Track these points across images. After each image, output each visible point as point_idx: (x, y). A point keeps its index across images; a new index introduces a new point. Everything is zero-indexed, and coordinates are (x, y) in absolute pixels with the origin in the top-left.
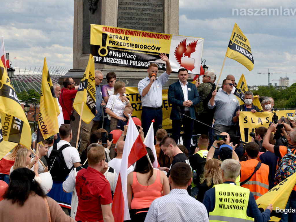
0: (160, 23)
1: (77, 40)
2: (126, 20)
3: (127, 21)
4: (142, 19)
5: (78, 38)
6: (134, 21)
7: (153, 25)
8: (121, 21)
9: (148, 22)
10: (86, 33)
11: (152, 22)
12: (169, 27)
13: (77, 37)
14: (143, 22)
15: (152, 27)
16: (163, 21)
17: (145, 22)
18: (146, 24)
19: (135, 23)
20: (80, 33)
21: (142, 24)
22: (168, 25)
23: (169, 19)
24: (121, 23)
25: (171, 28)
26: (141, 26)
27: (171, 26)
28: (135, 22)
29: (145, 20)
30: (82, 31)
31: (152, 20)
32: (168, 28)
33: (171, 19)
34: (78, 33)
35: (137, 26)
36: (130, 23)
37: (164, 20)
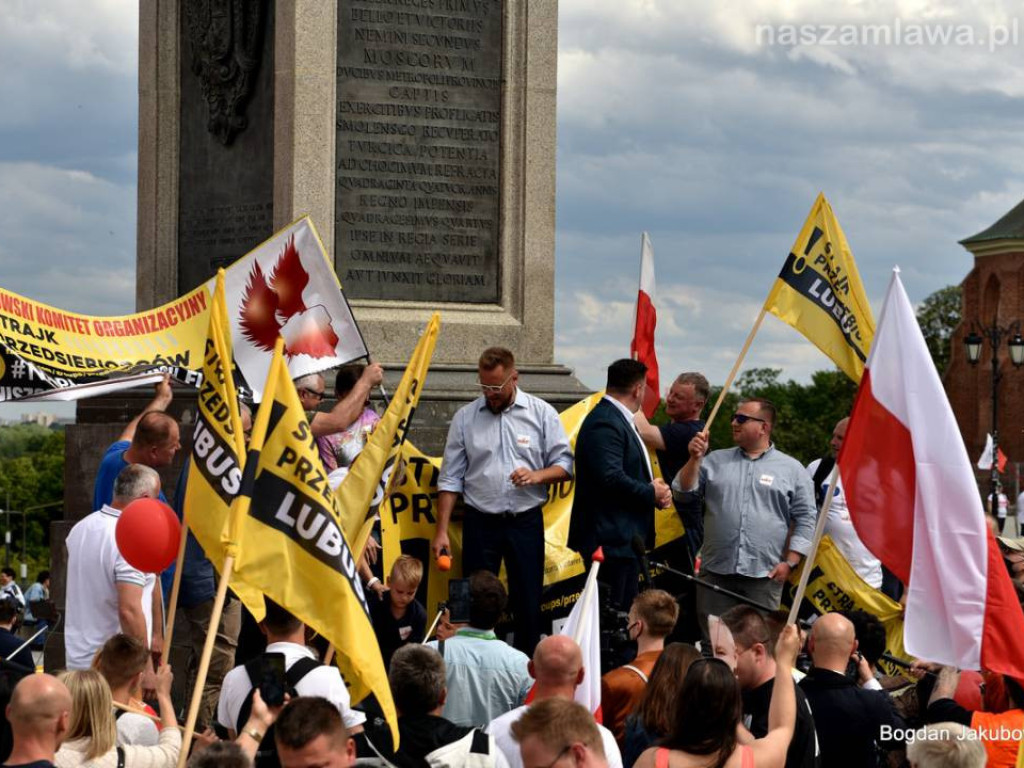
0: (487, 182)
1: (153, 246)
2: (367, 172)
3: (368, 175)
4: (423, 169)
5: (159, 241)
6: (393, 176)
7: (462, 191)
8: (348, 174)
9: (444, 180)
10: (195, 223)
11: (457, 181)
12: (521, 198)
13: (156, 235)
14: (426, 179)
15: (459, 199)
16: (497, 176)
17: (434, 179)
18: (438, 187)
19: (399, 185)
20: (168, 221)
21: (423, 185)
22: (518, 191)
23: (521, 168)
24: (349, 185)
25: (529, 205)
26: (420, 195)
27: (528, 195)
28: (400, 180)
29: (433, 172)
30: (174, 212)
31: (459, 171)
32: (518, 203)
33: (527, 168)
34: (159, 221)
35: (404, 193)
36: (381, 185)
37: (500, 175)
